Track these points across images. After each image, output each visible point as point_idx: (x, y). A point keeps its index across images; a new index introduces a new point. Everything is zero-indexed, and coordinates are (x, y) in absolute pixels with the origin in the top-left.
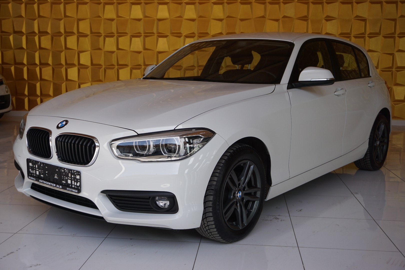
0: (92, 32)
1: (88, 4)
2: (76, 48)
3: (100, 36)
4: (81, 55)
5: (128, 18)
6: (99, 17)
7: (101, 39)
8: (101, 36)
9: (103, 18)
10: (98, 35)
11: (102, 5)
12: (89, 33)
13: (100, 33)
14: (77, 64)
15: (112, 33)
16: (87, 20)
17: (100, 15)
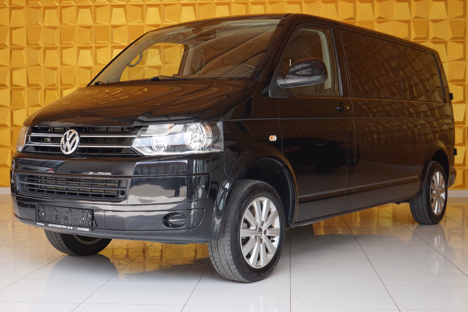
0: (29, 85)
1: (25, 50)
2: (8, 105)
3: (39, 89)
4: (15, 113)
5: (75, 66)
6: (38, 65)
7: (41, 93)
8: (41, 88)
9: (42, 66)
10: (37, 87)
11: (42, 50)
12: (25, 85)
13: (38, 85)
14: (9, 126)
15: (55, 85)
16: (22, 69)
17: (40, 63)
